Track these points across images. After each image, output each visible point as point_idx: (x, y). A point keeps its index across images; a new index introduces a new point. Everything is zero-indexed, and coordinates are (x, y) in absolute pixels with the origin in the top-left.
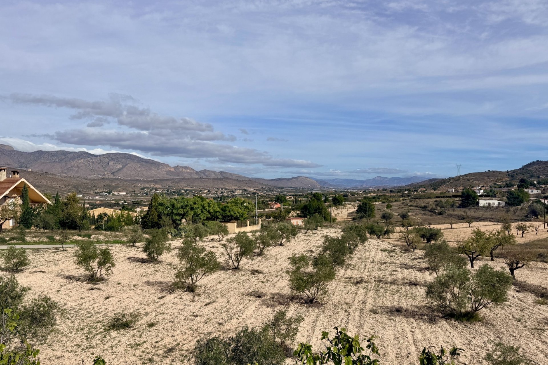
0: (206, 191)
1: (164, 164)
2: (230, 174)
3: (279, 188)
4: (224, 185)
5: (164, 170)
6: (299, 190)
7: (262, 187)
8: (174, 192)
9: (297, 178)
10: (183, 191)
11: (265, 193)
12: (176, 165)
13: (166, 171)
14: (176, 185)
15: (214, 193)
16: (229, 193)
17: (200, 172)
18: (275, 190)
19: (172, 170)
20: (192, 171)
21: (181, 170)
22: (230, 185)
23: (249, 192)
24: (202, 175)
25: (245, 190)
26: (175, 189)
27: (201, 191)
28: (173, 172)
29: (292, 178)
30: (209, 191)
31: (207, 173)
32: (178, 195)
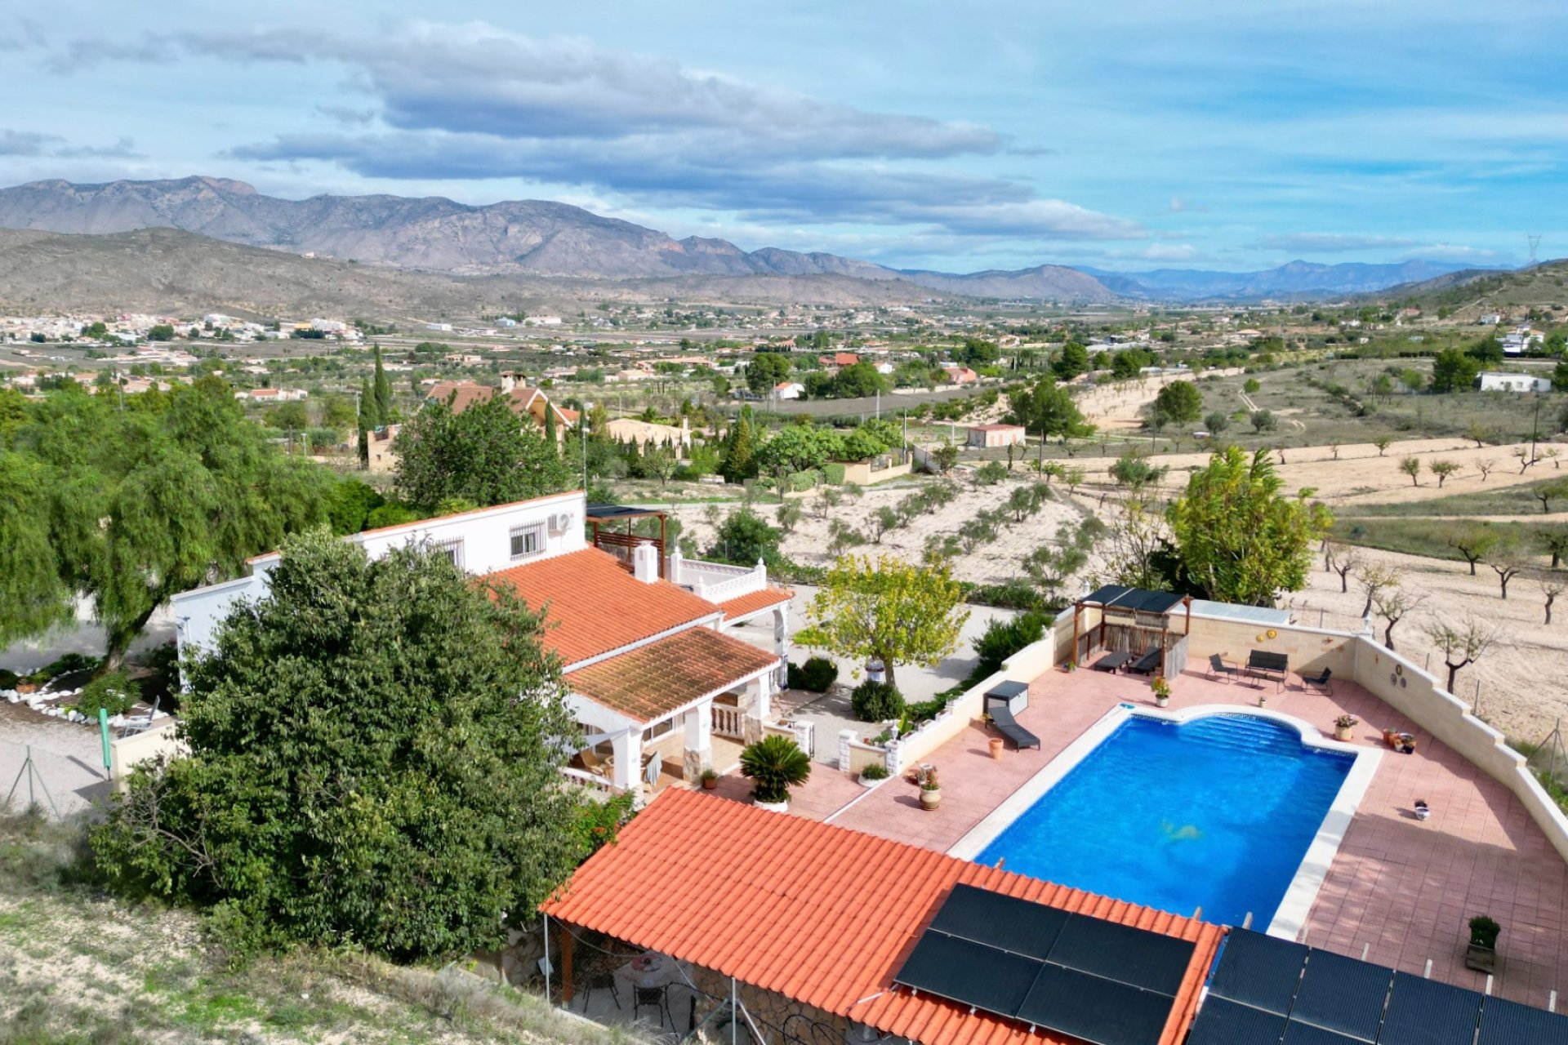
0: (774, 314)
1: (656, 232)
2: (841, 260)
3: (983, 302)
4: (823, 294)
5: (656, 249)
6: (1045, 308)
7: (934, 302)
8: (687, 317)
9: (1038, 271)
10: (711, 315)
11: (939, 321)
12: (689, 235)
13: (660, 253)
14: (691, 294)
15: (796, 321)
16: (838, 320)
17: (755, 253)
18: (971, 308)
19: (678, 249)
20: (732, 253)
21: (701, 248)
22: (841, 295)
23: (896, 316)
24: (762, 263)
25: (884, 312)
26: (690, 307)
27: (759, 313)
28: (679, 254)
29: (1026, 271)
30: (782, 314)
31: (774, 259)
32: (699, 325)
